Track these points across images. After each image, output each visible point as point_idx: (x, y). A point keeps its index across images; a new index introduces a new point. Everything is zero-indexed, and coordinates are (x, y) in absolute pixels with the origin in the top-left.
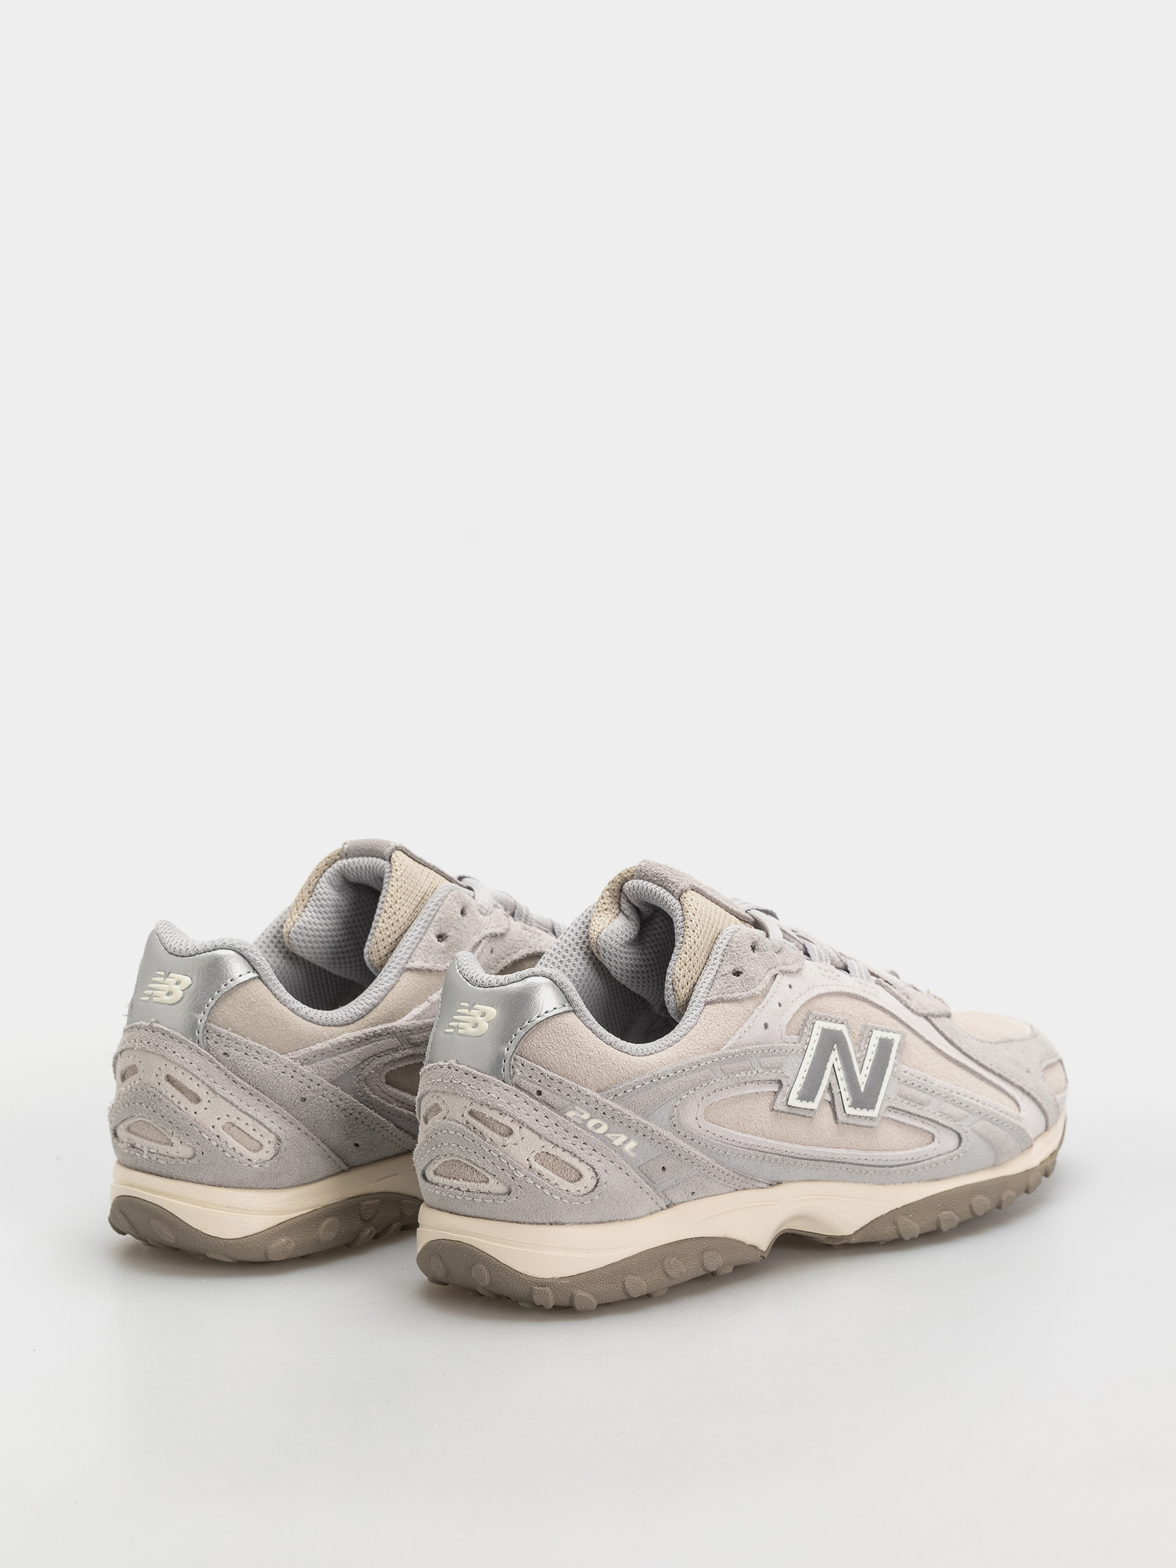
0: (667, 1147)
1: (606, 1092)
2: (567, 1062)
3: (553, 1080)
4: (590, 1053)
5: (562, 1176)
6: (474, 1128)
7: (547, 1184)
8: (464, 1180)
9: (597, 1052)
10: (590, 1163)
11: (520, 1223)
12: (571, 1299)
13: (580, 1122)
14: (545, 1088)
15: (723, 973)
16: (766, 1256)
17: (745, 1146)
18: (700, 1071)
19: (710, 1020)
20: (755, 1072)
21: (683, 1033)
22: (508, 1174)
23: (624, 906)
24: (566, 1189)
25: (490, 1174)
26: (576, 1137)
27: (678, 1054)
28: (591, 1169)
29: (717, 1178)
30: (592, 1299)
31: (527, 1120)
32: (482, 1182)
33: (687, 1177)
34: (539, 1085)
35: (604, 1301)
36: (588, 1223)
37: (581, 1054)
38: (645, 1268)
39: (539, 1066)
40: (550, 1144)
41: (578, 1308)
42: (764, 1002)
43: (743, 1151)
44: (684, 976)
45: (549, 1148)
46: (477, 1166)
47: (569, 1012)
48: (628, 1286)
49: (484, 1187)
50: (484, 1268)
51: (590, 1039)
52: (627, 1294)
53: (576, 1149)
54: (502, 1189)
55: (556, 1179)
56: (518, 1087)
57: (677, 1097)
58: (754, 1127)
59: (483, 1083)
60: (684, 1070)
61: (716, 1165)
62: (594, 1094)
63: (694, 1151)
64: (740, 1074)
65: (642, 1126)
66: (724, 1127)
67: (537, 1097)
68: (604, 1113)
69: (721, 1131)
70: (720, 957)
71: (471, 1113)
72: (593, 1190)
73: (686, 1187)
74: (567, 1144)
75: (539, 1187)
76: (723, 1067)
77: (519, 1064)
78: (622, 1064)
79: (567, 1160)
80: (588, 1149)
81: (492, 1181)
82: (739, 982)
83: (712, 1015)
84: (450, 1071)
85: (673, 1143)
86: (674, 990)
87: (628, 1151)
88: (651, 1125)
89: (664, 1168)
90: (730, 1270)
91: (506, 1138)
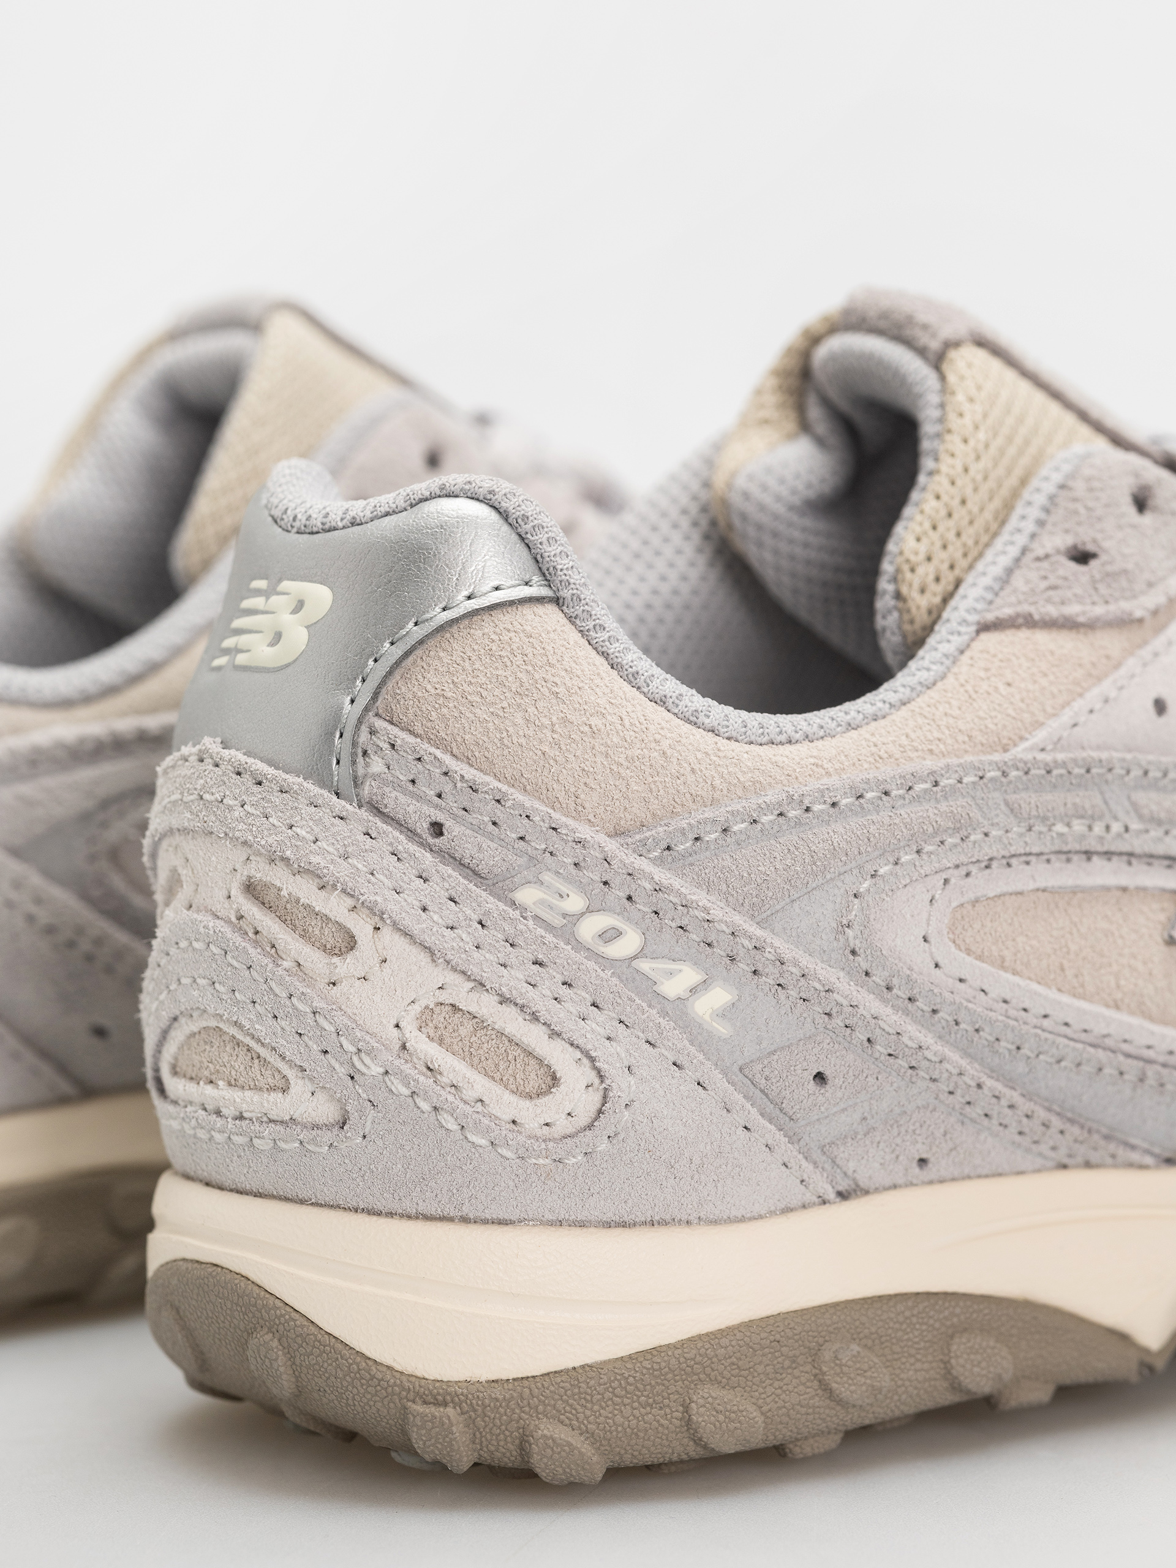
0: (828, 1014)
1: (638, 837)
2: (523, 741)
3: (476, 791)
4: (594, 721)
5: (497, 1076)
6: (257, 933)
7: (450, 1098)
8: (230, 1084)
9: (616, 719)
10: (581, 1042)
11: (379, 1214)
12: (523, 1446)
13: (558, 921)
14: (454, 817)
15: (1040, 552)
16: (1160, 1364)
17: (1083, 1036)
18: (937, 801)
19: (987, 670)
20: (1116, 827)
21: (900, 696)
22: (337, 1066)
23: (815, 412)
24: (508, 1117)
25: (291, 1064)
26: (541, 964)
27: (873, 749)
28: (585, 1061)
29: (995, 1122)
30: (586, 1448)
31: (393, 905)
32: (272, 1089)
33: (897, 1110)
34: (436, 806)
35: (628, 1460)
36: (582, 1224)
37: (565, 721)
38: (760, 1368)
39: (438, 753)
40: (458, 979)
41: (543, 1474)
42: (1158, 642)
43: (1074, 1049)
44: (929, 559)
45: (461, 993)
46: (259, 1041)
47: (539, 600)
48: (701, 1417)
49: (278, 1105)
50: (275, 1343)
51: (598, 681)
52: (698, 1441)
53: (538, 1000)
54: (323, 1110)
55: (478, 1085)
56: (377, 811)
57: (860, 867)
58: (1113, 984)
59: (277, 798)
60: (886, 793)
61: (989, 1083)
62: (602, 838)
63: (914, 1033)
64: (1068, 825)
65: (746, 943)
66: (1015, 973)
67: (431, 840)
68: (629, 898)
69: (1003, 983)
70: (1035, 513)
71: (251, 888)
72: (590, 1126)
73: (898, 1140)
74: (513, 981)
75: (425, 1106)
76: (1012, 798)
77: (381, 744)
78: (692, 759)
79: (509, 1029)
80: (576, 1001)
81: (299, 1087)
82: (1085, 579)
83: (995, 656)
84: (202, 767)
85: (845, 1003)
86: (898, 596)
87: (707, 1017)
88: (777, 943)
89: (820, 1078)
90: (1041, 1394)
91: (335, 960)
